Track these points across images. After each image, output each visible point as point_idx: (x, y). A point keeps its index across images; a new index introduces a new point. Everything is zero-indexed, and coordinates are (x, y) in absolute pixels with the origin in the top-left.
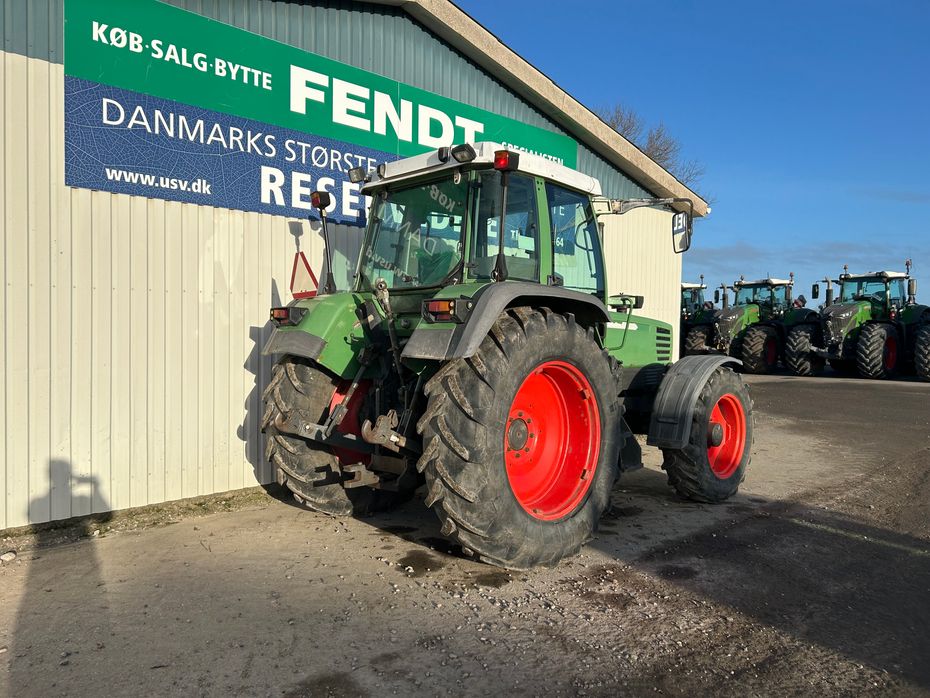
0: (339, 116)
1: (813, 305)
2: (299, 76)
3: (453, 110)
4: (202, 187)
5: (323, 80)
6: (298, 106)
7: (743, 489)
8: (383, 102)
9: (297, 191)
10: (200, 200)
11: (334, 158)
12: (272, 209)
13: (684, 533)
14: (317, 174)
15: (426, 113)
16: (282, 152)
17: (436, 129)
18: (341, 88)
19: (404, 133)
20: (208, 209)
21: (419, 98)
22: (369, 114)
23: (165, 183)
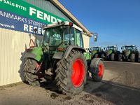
0: (38, 17)
1: (104, 50)
2: (31, 9)
3: (57, 17)
4: (13, 27)
5: (35, 10)
6: (31, 14)
7: (103, 79)
8: (45, 15)
9: (30, 29)
10: (12, 29)
11: (37, 24)
12: (26, 32)
13: (97, 87)
14: (34, 26)
15: (52, 18)
16: (28, 22)
17: (54, 20)
18: (38, 12)
19: (49, 20)
20: (14, 31)
21: (52, 15)
22: (43, 17)
23: (5, 26)
